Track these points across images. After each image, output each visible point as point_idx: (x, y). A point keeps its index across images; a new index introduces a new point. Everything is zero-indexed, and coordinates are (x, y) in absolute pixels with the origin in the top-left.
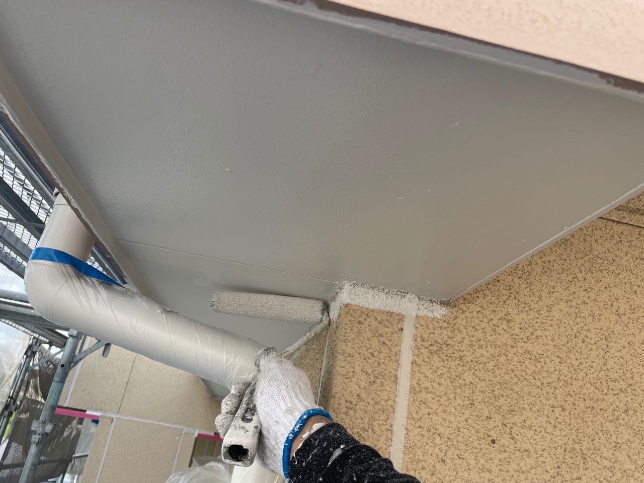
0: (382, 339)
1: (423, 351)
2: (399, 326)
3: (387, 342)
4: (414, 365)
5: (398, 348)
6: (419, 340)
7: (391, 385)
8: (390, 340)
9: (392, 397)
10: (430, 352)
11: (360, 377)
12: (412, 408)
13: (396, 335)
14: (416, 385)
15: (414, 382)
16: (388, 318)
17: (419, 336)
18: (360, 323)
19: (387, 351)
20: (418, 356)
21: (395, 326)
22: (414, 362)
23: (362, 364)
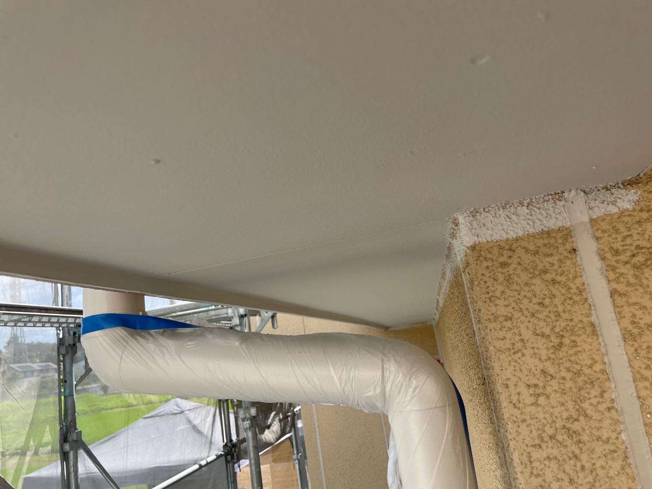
0: (548, 277)
1: (623, 269)
2: (569, 247)
3: (559, 278)
4: (616, 296)
5: (578, 281)
6: (609, 256)
7: (589, 340)
8: (562, 274)
9: (597, 358)
10: (635, 267)
11: (534, 345)
12: (637, 364)
13: (568, 262)
14: (630, 327)
15: (626, 323)
16: (546, 241)
17: (606, 249)
18: (504, 265)
19: (564, 291)
20: (617, 280)
21: (561, 249)
22: (614, 292)
23: (530, 325)
